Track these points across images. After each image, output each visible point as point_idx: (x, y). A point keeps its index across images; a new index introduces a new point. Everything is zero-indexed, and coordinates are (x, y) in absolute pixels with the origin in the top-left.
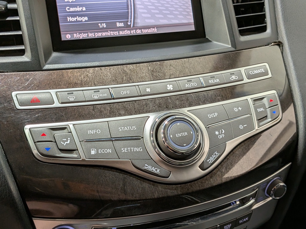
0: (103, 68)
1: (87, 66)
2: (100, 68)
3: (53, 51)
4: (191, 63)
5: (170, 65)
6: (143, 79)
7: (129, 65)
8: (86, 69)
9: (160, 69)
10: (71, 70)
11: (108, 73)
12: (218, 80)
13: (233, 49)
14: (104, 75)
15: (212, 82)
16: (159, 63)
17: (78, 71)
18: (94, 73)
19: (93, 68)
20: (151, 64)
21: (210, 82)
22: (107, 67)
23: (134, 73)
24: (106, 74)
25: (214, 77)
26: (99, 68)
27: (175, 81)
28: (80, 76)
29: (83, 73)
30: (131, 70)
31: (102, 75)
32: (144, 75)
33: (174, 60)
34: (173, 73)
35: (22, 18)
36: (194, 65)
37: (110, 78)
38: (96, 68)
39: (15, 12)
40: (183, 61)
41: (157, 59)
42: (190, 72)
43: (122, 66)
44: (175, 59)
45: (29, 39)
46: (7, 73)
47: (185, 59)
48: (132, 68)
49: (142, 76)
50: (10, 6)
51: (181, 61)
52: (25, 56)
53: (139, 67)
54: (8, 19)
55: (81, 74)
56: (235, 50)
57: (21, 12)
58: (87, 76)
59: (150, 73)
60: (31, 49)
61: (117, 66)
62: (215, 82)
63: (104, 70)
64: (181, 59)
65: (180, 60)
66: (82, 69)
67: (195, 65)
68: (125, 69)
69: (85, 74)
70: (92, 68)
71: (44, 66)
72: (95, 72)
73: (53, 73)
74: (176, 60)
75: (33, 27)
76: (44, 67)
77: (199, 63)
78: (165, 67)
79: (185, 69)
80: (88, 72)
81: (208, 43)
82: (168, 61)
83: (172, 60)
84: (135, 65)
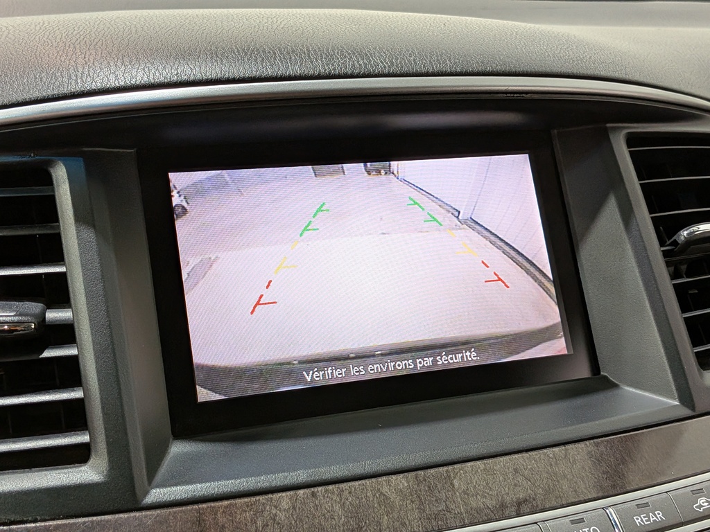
0: (320, 489)
1: (273, 484)
2: (312, 489)
3: (171, 437)
4: (574, 461)
5: (516, 470)
6: (440, 523)
7: (394, 477)
8: (270, 496)
9: (487, 484)
10: (226, 503)
11: (337, 508)
12: (660, 515)
13: (686, 412)
14: (324, 515)
15: (642, 520)
16: (482, 466)
17: (247, 506)
18: (294, 508)
19: (292, 493)
20: (460, 470)
21: (637, 521)
22: (330, 487)
23: (412, 502)
24: (329, 511)
25: (646, 505)
26: (307, 491)
27: (536, 523)
28: (253, 521)
29: (263, 512)
30: (401, 491)
31: (318, 514)
32: (443, 506)
33: (525, 455)
34: (528, 498)
35: (86, 350)
36: (583, 468)
37: (341, 522)
38: (301, 492)
39: (66, 334)
40: (551, 455)
41: (474, 452)
42: (575, 491)
43: (374, 480)
44: (527, 451)
45: (104, 414)
46: (33, 525)
47: (556, 449)
48: (406, 485)
49: (435, 510)
50: (53, 315)
51: (545, 454)
52: (92, 467)
53: (425, 480)
54: (47, 354)
55: (255, 515)
56: (694, 414)
57: (85, 332)
58: (274, 520)
59: (459, 500)
60: (108, 444)
61: (360, 482)
62: (652, 519)
63: (324, 496)
64: (545, 451)
65: (541, 452)
66: (258, 498)
67: (587, 469)
68: (385, 489)
69: (266, 514)
70: (288, 493)
71: (146, 493)
72: (298, 505)
73: (171, 517)
74: (530, 453)
75: (117, 377)
76: (145, 496)
77: (598, 460)
78: (501, 478)
79: (558, 481)
80: (276, 507)
81: (610, 393)
82: (507, 458)
83: (520, 455)
84: (413, 474)
